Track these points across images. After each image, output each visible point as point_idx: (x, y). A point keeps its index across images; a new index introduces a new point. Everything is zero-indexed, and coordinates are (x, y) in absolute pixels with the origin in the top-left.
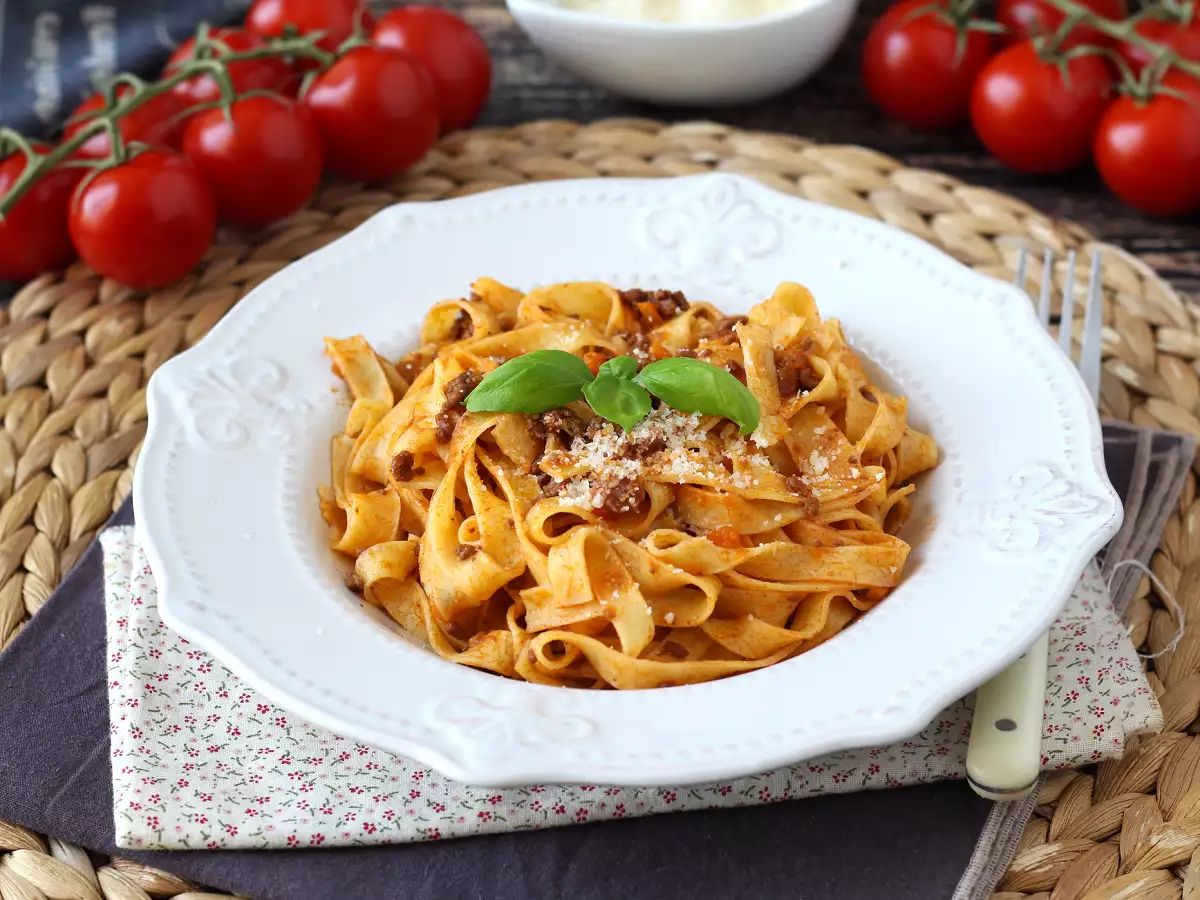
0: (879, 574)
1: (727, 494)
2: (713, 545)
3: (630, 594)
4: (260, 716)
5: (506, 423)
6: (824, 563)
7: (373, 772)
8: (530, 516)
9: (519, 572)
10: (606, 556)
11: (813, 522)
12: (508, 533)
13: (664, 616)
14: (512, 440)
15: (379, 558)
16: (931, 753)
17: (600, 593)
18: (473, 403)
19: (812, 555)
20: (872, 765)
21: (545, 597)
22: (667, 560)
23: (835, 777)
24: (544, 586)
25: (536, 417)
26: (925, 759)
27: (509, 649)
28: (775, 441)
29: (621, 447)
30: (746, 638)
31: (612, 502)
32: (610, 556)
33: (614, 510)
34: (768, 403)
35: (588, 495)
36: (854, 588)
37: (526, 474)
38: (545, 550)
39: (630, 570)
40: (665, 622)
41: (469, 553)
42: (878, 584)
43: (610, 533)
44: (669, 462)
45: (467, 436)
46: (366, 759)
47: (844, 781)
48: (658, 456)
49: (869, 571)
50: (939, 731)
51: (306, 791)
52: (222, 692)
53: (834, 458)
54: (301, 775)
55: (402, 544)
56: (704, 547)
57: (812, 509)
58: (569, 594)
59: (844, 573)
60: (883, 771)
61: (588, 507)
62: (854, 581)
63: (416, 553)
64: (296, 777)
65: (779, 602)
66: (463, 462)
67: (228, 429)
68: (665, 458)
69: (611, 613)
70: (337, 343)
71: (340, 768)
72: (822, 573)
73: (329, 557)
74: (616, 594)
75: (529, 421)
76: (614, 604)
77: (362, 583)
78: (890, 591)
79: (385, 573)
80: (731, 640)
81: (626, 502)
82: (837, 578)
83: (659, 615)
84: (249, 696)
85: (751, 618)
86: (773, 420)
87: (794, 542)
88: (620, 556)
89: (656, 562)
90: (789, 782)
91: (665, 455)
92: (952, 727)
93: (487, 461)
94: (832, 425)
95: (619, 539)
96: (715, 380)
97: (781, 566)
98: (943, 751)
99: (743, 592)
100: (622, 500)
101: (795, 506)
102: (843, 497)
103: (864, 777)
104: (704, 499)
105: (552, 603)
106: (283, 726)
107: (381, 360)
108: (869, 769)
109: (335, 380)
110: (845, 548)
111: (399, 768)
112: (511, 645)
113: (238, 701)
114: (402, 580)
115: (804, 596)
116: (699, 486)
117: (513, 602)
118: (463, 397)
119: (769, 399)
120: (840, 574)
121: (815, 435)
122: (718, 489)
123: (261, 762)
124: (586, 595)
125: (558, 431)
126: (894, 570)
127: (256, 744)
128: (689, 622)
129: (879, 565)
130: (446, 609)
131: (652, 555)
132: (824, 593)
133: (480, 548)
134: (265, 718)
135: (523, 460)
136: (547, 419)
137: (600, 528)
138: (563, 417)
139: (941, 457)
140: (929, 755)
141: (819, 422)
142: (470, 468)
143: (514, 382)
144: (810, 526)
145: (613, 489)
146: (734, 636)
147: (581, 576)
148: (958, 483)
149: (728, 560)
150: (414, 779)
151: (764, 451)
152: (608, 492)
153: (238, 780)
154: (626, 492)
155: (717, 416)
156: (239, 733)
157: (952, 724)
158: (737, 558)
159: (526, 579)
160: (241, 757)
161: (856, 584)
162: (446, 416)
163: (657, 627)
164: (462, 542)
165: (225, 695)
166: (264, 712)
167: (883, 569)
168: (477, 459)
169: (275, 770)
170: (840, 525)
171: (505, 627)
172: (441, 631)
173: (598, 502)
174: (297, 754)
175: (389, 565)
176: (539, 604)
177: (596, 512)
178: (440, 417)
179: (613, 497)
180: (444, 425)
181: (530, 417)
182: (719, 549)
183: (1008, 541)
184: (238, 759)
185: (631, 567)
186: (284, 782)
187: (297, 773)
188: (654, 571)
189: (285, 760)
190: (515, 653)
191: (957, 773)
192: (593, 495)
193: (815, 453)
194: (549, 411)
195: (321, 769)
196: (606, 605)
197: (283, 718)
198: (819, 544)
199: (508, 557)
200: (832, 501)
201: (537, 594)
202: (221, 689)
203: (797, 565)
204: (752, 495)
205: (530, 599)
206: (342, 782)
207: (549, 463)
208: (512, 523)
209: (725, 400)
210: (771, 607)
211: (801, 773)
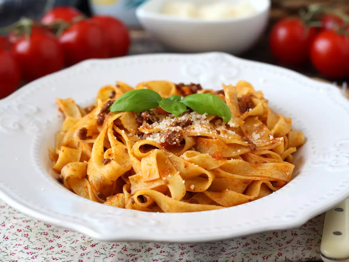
0: (282, 175)
1: (218, 139)
2: (212, 158)
3: (175, 175)
4: (18, 233)
5: (126, 115)
6: (258, 170)
7: (63, 253)
8: (134, 146)
9: (129, 169)
10: (166, 162)
11: (254, 154)
12: (125, 154)
13: (190, 186)
14: (129, 122)
15: (71, 168)
16: (304, 249)
17: (163, 175)
18: (113, 109)
19: (253, 167)
20: (279, 253)
21: (139, 178)
22: (191, 162)
23: (263, 257)
24: (139, 174)
25: (139, 114)
26: (302, 251)
27: (123, 201)
28: (238, 126)
29: (174, 123)
30: (225, 198)
31: (169, 141)
32: (167, 162)
33: (170, 144)
34: (235, 113)
35: (159, 138)
36: (272, 180)
37: (133, 135)
38: (140, 159)
39: (176, 167)
40: (190, 189)
41: (108, 162)
42: (281, 179)
43: (168, 153)
44: (194, 129)
45: (110, 120)
46: (61, 249)
47: (267, 259)
48: (189, 127)
49: (278, 173)
50: (307, 242)
51: (34, 259)
52: (3, 225)
53: (262, 135)
54: (32, 253)
55: (81, 163)
56: (207, 157)
57: (254, 149)
58: (149, 176)
59: (267, 173)
60: (284, 256)
61: (158, 142)
62: (271, 176)
63: (87, 167)
64: (30, 254)
65: (239, 184)
66: (107, 129)
67: (14, 125)
68: (192, 128)
69: (167, 182)
70: (61, 101)
71: (50, 251)
72: (258, 173)
73: (51, 171)
74: (169, 176)
75: (136, 116)
76: (168, 179)
77: (63, 178)
78: (286, 183)
79: (73, 173)
80: (219, 199)
81: (175, 141)
82: (264, 175)
83: (188, 185)
84: (14, 226)
85: (227, 190)
86: (237, 119)
87: (245, 161)
88: (172, 162)
89: (188, 163)
90: (243, 259)
91: (192, 127)
92: (313, 241)
93: (118, 130)
94: (261, 123)
95: (171, 155)
96: (213, 99)
97: (240, 170)
98: (309, 249)
99: (224, 179)
100: (173, 140)
101: (246, 147)
102: (266, 146)
103: (276, 257)
104: (208, 142)
105: (142, 181)
106: (27, 237)
107: (78, 107)
108: (278, 255)
109: (60, 114)
110: (267, 164)
111: (75, 252)
112: (124, 199)
113: (9, 228)
114: (80, 178)
115: (250, 182)
116: (206, 137)
117: (126, 183)
118: (109, 107)
119: (235, 112)
120: (265, 174)
121: (255, 127)
122: (214, 137)
123: (16, 248)
124: (157, 176)
125: (148, 119)
126: (288, 174)
127: (15, 243)
128: (201, 190)
129: (282, 171)
130: (97, 185)
131: (185, 160)
132: (258, 181)
133: (113, 159)
134: (20, 234)
135: (132, 130)
136: (143, 114)
137: (163, 151)
138: (150, 114)
139: (306, 140)
140: (303, 250)
141: (256, 122)
142: (110, 131)
143: (130, 99)
144: (252, 155)
145: (169, 135)
146: (220, 197)
147: (155, 167)
148: (313, 148)
149: (218, 163)
150: (81, 256)
151: (233, 129)
152: (167, 136)
153: (6, 254)
154: (175, 136)
155: (214, 115)
156: (8, 239)
157: (313, 240)
158: (221, 163)
159: (131, 172)
160: (7, 246)
161: (272, 178)
162: (101, 114)
163: (187, 191)
164: (105, 158)
165: (4, 225)
166: (19, 232)
167: (284, 173)
168: (113, 129)
169: (22, 251)
170: (265, 156)
171: (122, 192)
172: (95, 196)
173: (163, 140)
174: (31, 246)
175: (74, 170)
176: (137, 182)
177: (162, 144)
178: (99, 115)
179: (169, 138)
180: (101, 118)
181: (136, 114)
182: (214, 159)
183: (336, 163)
184: (6, 247)
185: (177, 166)
186: (25, 256)
187: (30, 253)
188: (186, 167)
189: (26, 248)
190: (126, 203)
191: (315, 257)
192: (161, 138)
193: (254, 133)
194: (144, 112)
195: (41, 251)
196: (165, 179)
197: (27, 234)
198: (256, 163)
199: (124, 164)
200: (261, 147)
201: (136, 177)
202: (2, 224)
203: (247, 170)
204: (228, 142)
205: (133, 180)
206: (50, 256)
207: (143, 128)
208: (126, 150)
209: (217, 107)
210: (236, 186)
211: (248, 256)
